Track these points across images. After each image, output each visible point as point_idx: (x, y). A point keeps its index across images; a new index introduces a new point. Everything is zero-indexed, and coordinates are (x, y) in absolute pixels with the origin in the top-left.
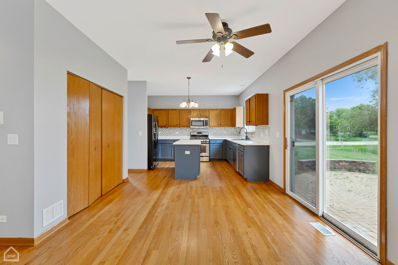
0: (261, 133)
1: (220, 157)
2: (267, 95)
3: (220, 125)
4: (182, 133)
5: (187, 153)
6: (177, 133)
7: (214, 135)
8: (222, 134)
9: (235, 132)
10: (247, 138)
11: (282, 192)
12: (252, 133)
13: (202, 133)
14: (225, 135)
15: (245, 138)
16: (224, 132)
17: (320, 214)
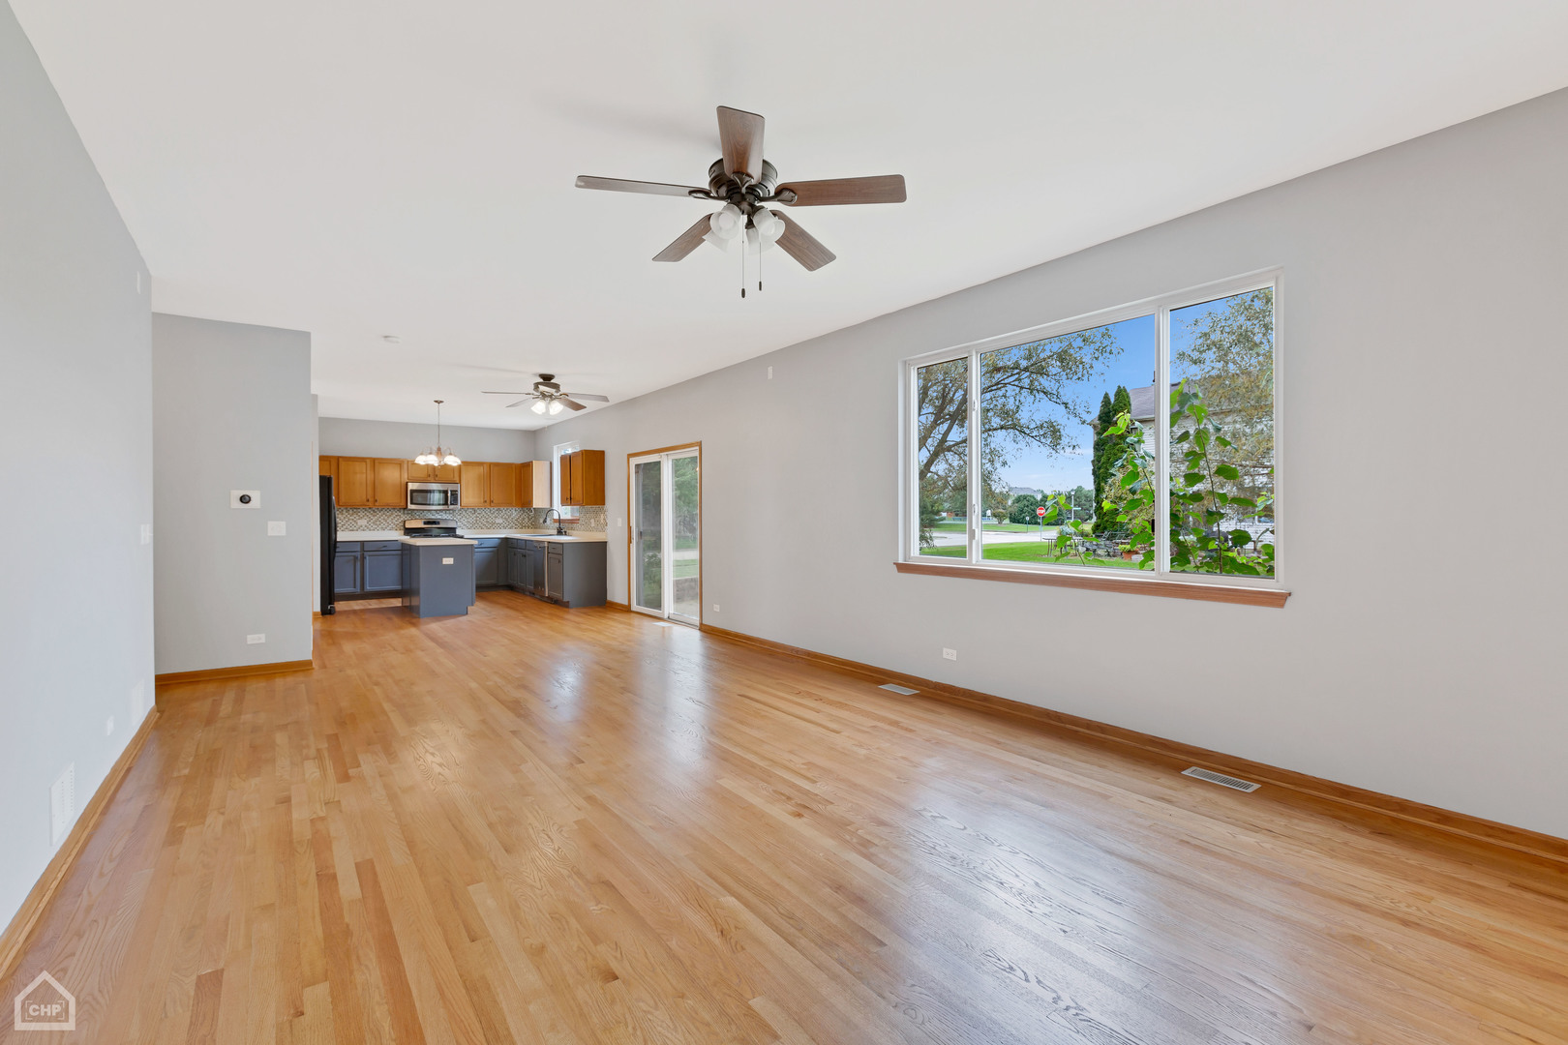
0: (592, 521)
1: (492, 582)
2: (603, 453)
3: (488, 501)
4: (378, 523)
5: (448, 561)
6: (363, 522)
7: (473, 526)
8: (493, 526)
9: (527, 520)
10: (560, 532)
11: (626, 609)
12: (572, 521)
13: (439, 523)
14: (499, 526)
15: (555, 532)
16: (500, 521)
17: (666, 617)
